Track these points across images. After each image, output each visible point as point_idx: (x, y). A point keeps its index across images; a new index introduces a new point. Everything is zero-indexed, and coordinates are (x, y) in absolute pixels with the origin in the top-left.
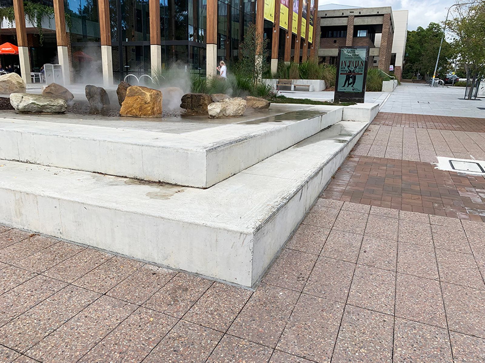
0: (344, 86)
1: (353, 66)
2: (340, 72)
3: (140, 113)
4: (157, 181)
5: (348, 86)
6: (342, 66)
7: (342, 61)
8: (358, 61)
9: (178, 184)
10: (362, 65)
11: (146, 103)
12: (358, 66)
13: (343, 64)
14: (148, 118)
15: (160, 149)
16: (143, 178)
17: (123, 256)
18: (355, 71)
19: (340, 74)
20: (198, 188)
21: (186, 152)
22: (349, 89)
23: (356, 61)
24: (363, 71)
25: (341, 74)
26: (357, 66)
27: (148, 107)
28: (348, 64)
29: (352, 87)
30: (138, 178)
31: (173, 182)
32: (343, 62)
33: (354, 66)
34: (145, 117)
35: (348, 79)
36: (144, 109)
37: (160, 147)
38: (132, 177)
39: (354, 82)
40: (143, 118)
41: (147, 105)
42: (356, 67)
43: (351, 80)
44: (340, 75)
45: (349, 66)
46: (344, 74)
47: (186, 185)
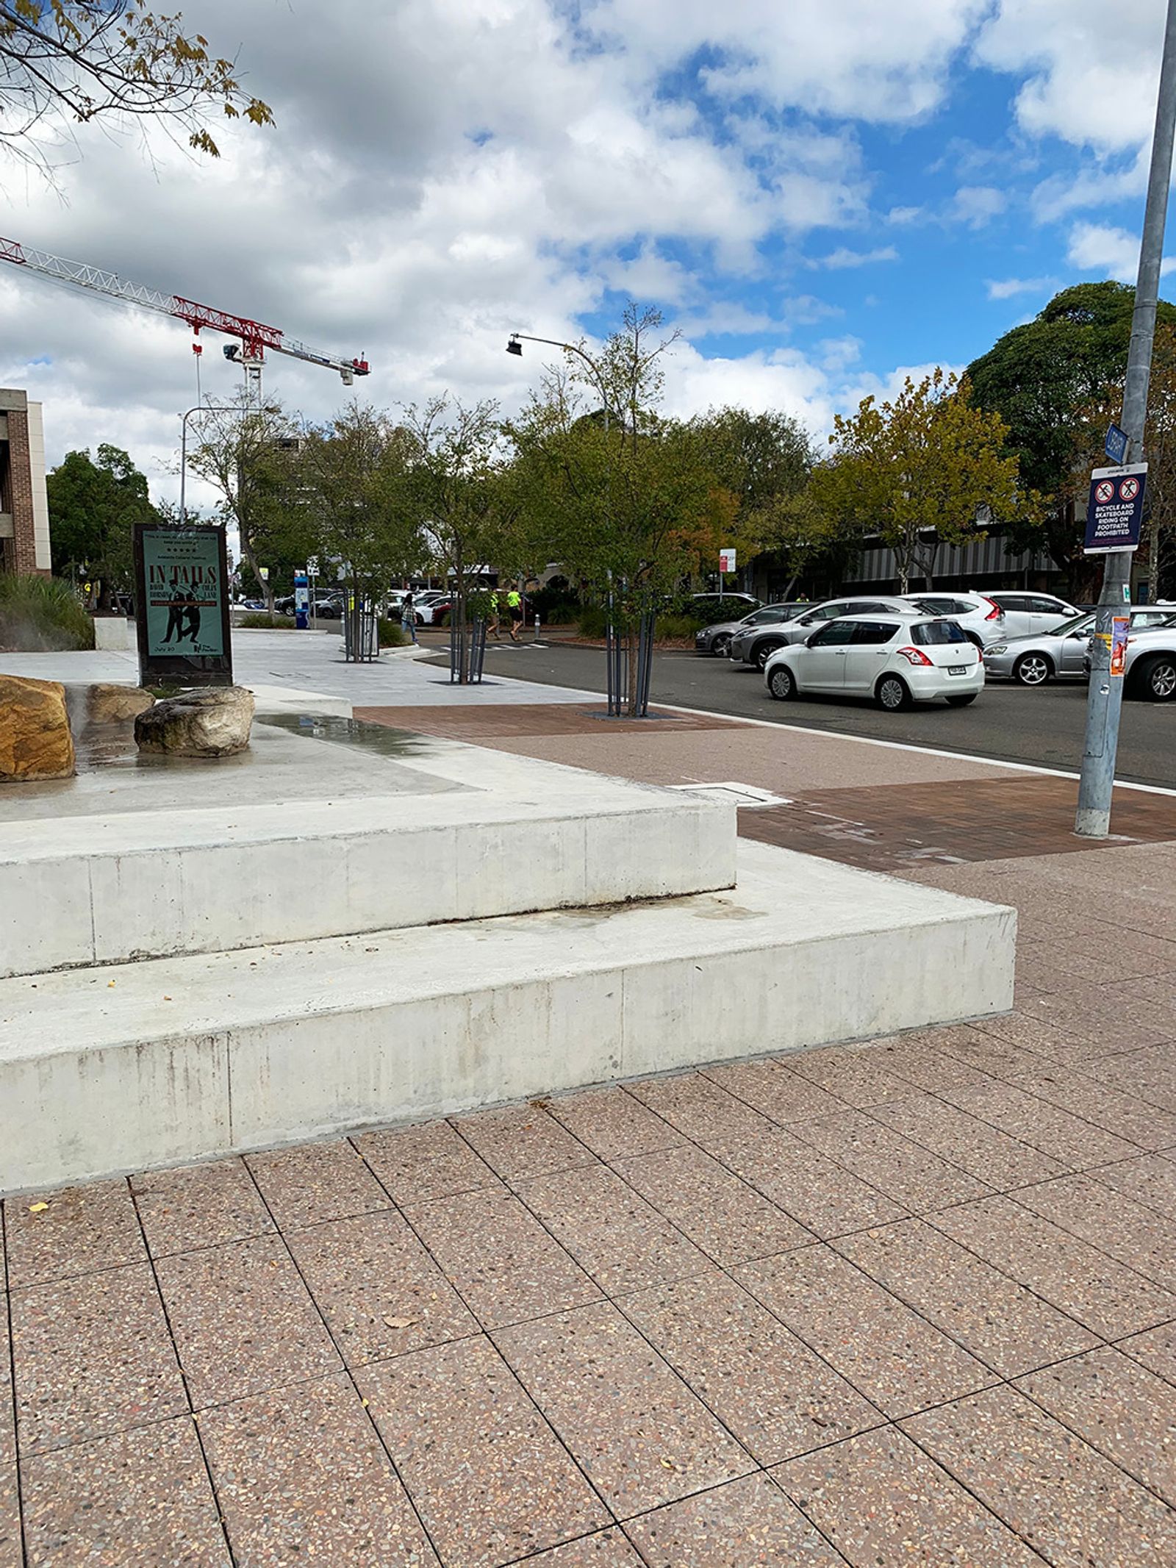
0: (167, 640)
1: (187, 582)
2: (149, 599)
3: (23, 764)
4: (623, 899)
5: (180, 639)
6: (152, 581)
7: (152, 567)
8: (200, 568)
9: (674, 893)
10: (211, 579)
11: (46, 728)
12: (201, 582)
13: (155, 575)
14: (57, 778)
15: (633, 817)
16: (583, 903)
17: (784, 1053)
18: (194, 596)
19: (148, 603)
20: (720, 890)
21: (693, 812)
22: (184, 648)
23: (193, 568)
24: (218, 594)
25: (153, 603)
26: (197, 580)
27: (55, 742)
28: (170, 576)
29: (193, 640)
30: (571, 904)
31: (662, 891)
32: (156, 569)
33: (190, 580)
34: (44, 775)
35: (175, 618)
36: (39, 749)
37: (630, 813)
38: (554, 906)
39: (194, 629)
40: (36, 780)
41: (49, 736)
42: (195, 584)
43: (186, 623)
44: (150, 608)
45: (174, 582)
46: (163, 604)
47: (693, 891)
